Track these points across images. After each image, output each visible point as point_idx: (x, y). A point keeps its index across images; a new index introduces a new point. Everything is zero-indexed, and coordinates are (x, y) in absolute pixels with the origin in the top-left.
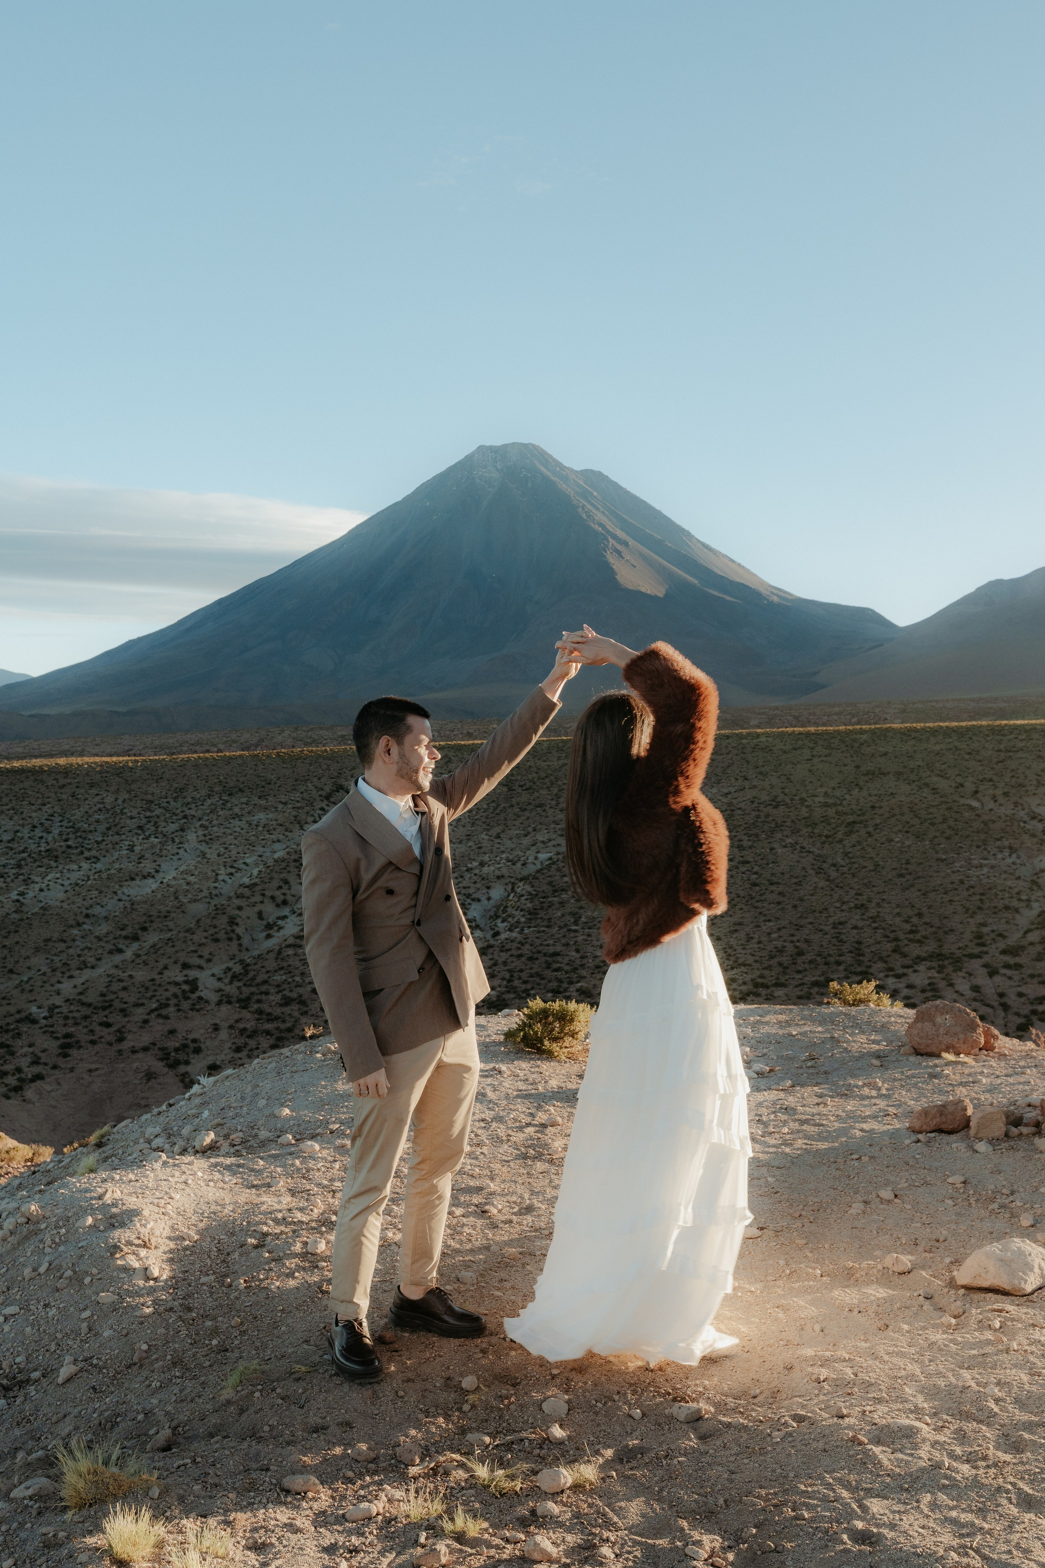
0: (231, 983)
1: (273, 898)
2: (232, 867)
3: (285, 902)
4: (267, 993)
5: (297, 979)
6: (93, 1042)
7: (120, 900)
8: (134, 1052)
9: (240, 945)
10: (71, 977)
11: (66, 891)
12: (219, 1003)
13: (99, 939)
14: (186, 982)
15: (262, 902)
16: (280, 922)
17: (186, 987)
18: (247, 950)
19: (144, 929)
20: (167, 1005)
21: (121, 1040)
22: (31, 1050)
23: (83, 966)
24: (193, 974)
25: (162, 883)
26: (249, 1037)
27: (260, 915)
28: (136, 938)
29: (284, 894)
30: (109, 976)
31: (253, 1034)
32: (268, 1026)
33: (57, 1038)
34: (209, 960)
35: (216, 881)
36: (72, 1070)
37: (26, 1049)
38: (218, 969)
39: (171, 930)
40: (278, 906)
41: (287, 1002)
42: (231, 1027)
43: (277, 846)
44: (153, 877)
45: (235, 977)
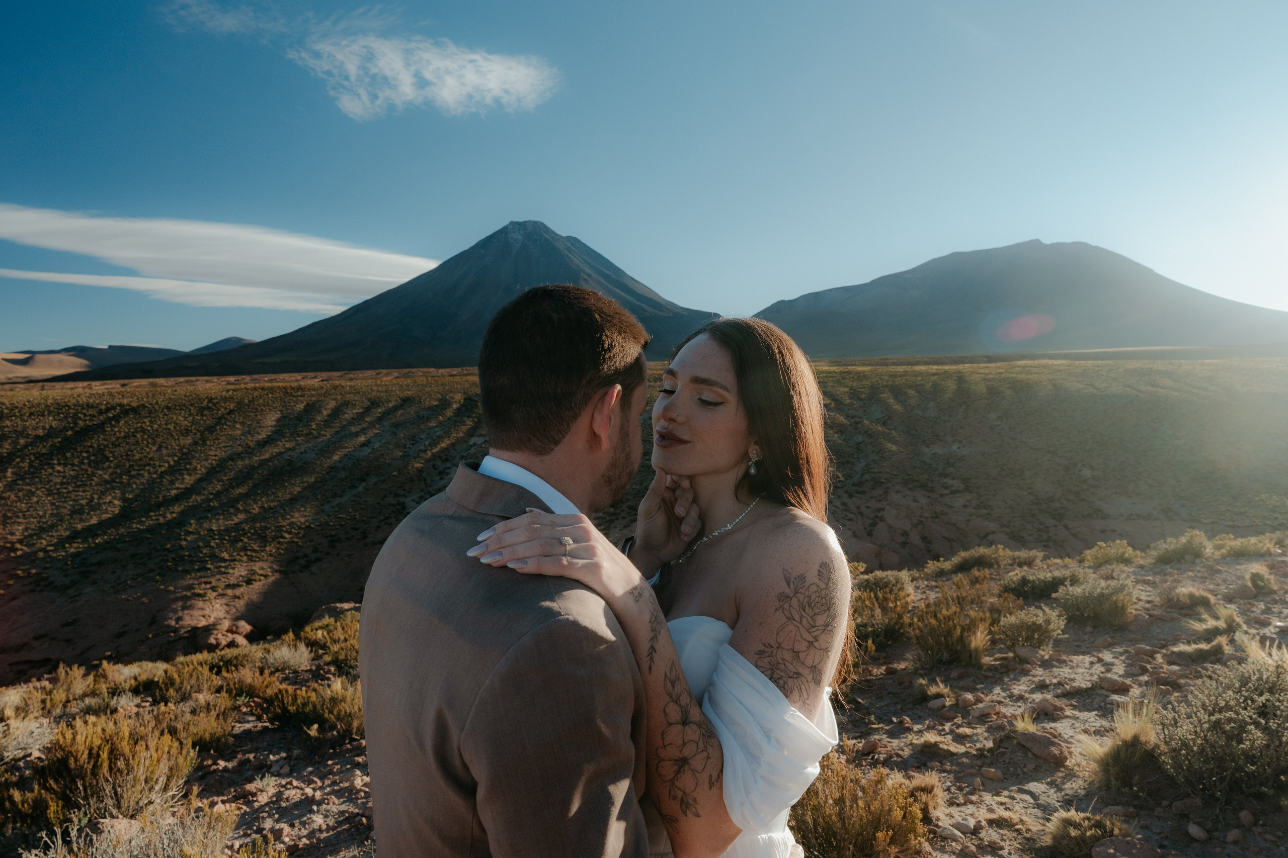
1: (440, 457)
2: (413, 440)
3: (447, 460)
6: (348, 539)
7: (350, 459)
8: (374, 544)
10: (329, 502)
11: (317, 454)
13: (342, 480)
14: (399, 504)
15: (434, 459)
17: (399, 507)
19: (368, 475)
20: (390, 518)
21: (365, 537)
22: (312, 544)
23: (335, 495)
24: (402, 499)
27: (434, 467)
28: (363, 480)
29: (446, 455)
30: (352, 501)
33: (326, 537)
35: (405, 448)
36: (338, 555)
37: (308, 544)
39: (383, 475)
40: (443, 462)
43: (437, 429)
44: (367, 446)
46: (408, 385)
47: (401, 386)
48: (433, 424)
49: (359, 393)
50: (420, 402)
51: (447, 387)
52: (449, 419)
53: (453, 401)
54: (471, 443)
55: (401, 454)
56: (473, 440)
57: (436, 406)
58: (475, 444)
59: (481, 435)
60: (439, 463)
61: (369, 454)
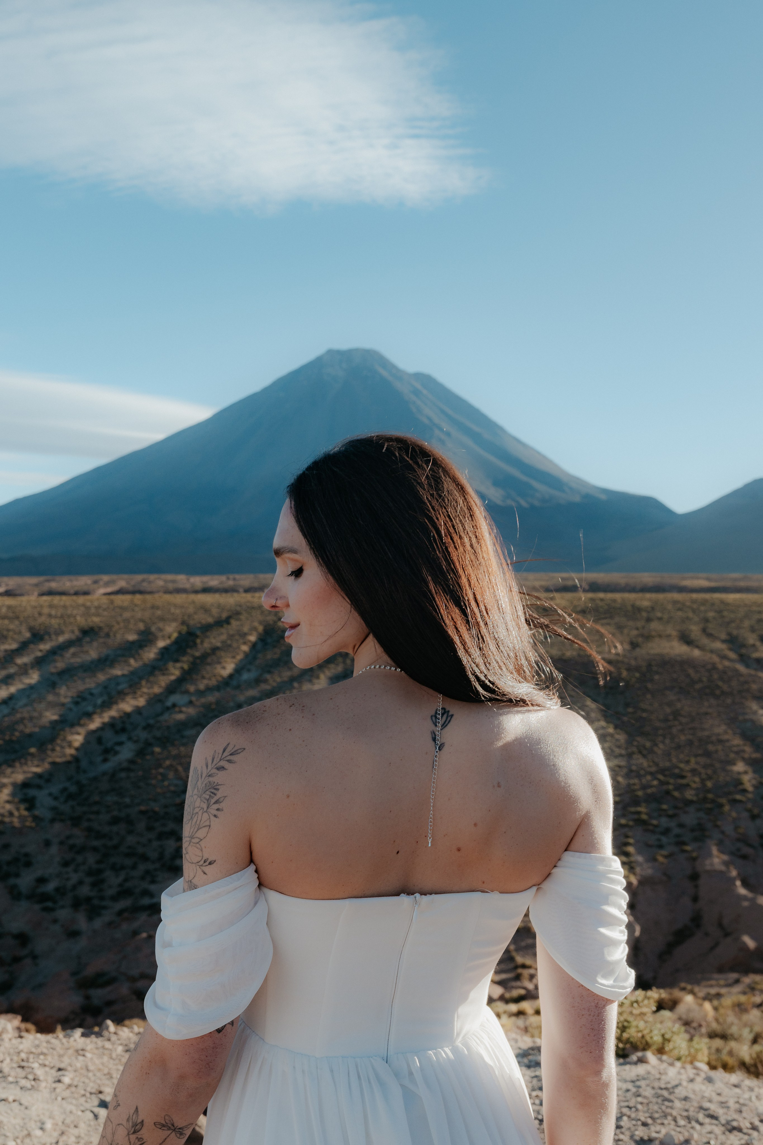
0: (66, 801)
3: (123, 730)
4: (98, 813)
5: (127, 800)
9: (78, 768)
12: (53, 821)
16: (117, 748)
18: (85, 772)
25: (13, 709)
26: (78, 852)
27: (100, 741)
31: (81, 850)
32: (96, 843)
34: (48, 781)
38: (55, 789)
40: (117, 732)
41: (115, 821)
42: (62, 843)
45: (70, 797)
46: (98, 608)
47: (88, 608)
48: (117, 672)
49: (17, 618)
50: (108, 635)
51: (159, 613)
52: (145, 665)
53: (161, 634)
54: (169, 704)
55: (55, 717)
56: (174, 698)
57: (133, 643)
58: (174, 705)
59: (187, 692)
60: (109, 736)
61: (4, 716)
